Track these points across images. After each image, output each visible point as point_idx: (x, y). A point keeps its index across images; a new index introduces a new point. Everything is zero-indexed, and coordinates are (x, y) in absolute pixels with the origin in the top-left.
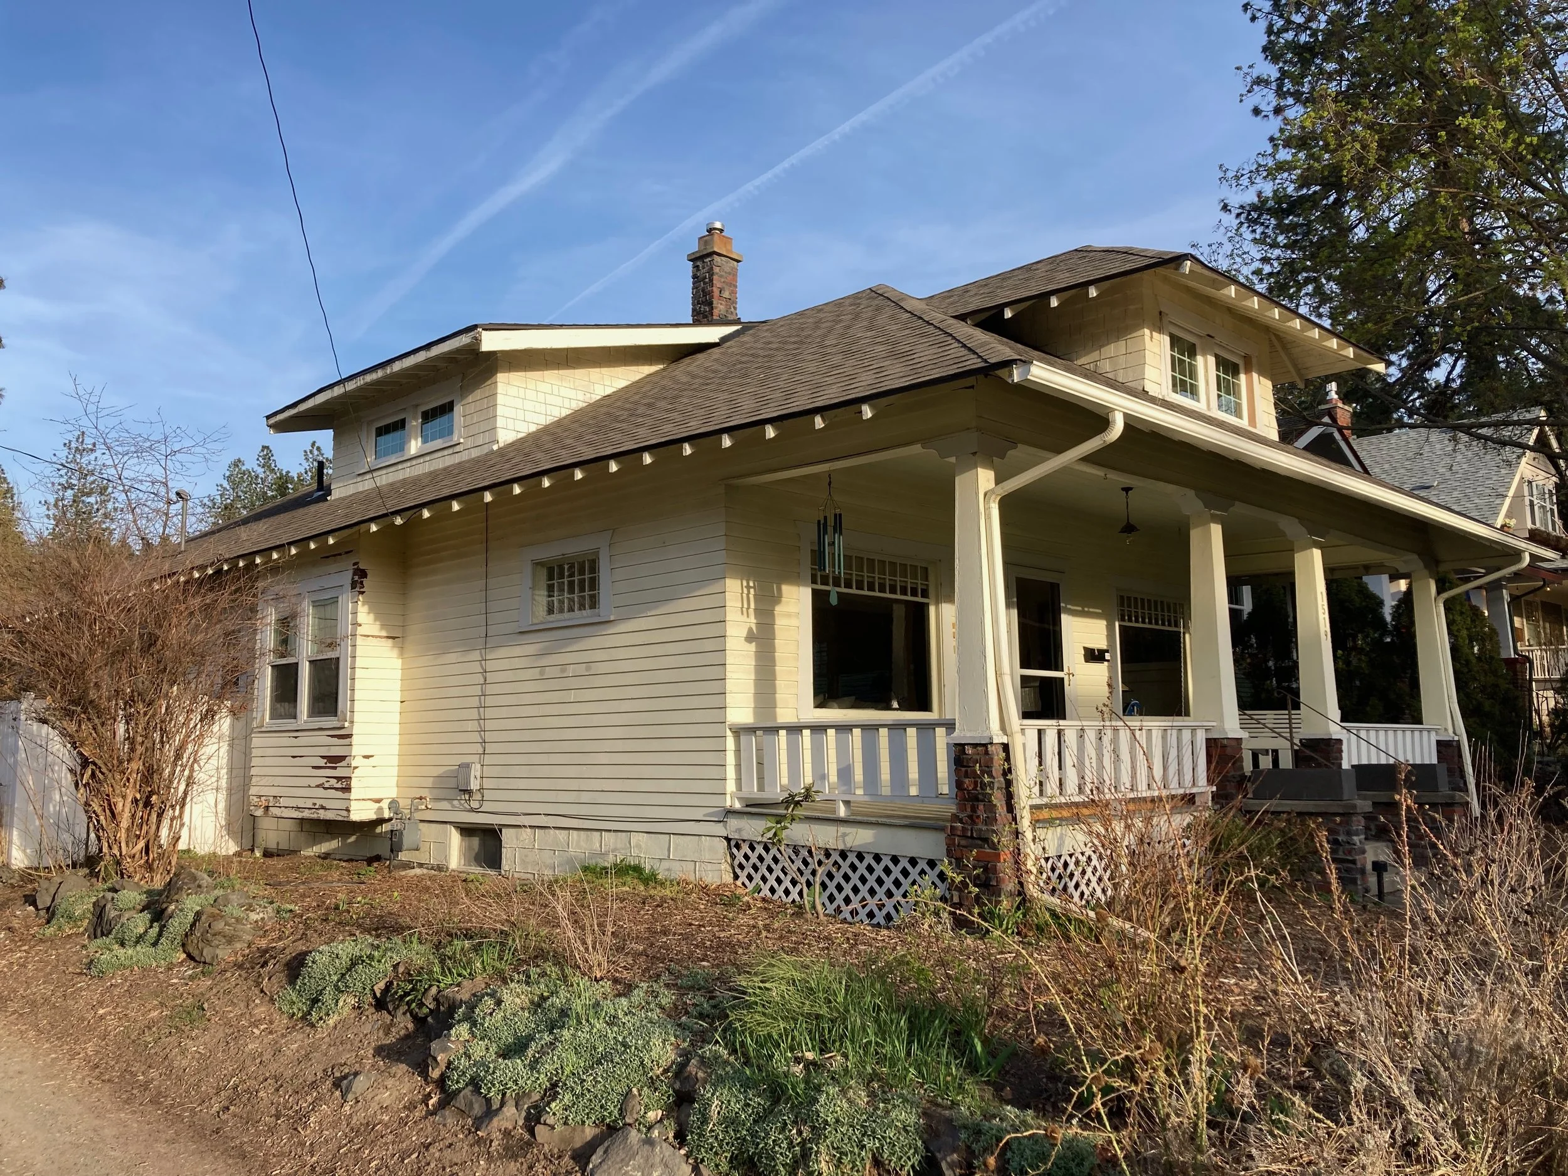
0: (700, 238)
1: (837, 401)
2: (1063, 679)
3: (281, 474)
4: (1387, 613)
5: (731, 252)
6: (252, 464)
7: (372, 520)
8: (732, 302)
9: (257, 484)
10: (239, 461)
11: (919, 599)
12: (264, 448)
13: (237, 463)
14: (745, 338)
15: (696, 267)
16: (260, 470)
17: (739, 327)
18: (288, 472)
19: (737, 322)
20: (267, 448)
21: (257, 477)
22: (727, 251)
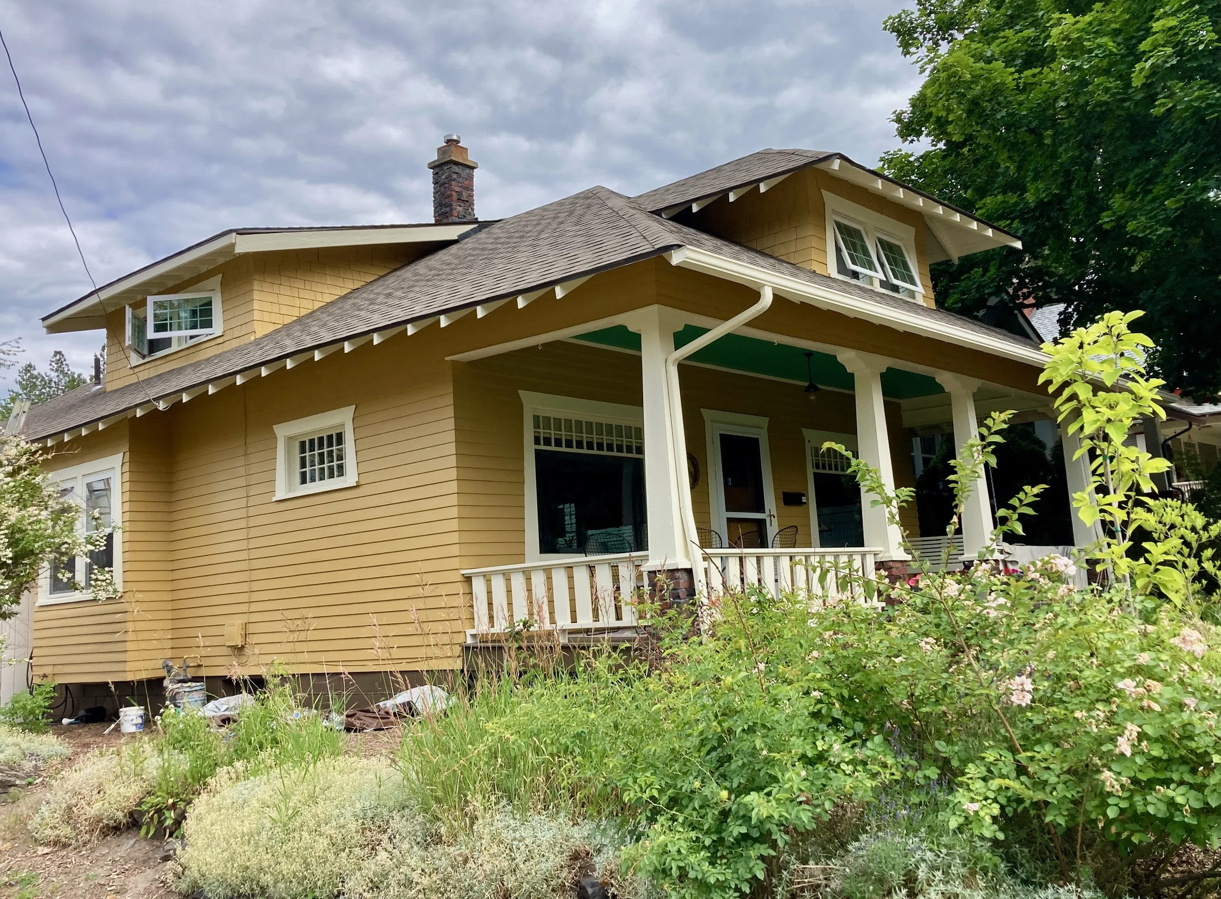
0: (439, 149)
1: (535, 284)
2: (765, 520)
3: (73, 377)
4: (1048, 454)
5: (467, 160)
6: (44, 368)
7: (137, 406)
8: (469, 203)
9: (50, 388)
10: (30, 366)
11: (634, 455)
12: (57, 353)
13: (29, 368)
14: (482, 235)
15: (435, 174)
16: (53, 375)
17: (475, 226)
18: (79, 375)
19: (476, 221)
20: (60, 353)
21: (51, 381)
22: (464, 159)
